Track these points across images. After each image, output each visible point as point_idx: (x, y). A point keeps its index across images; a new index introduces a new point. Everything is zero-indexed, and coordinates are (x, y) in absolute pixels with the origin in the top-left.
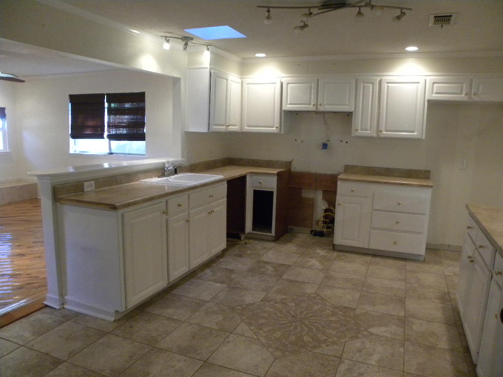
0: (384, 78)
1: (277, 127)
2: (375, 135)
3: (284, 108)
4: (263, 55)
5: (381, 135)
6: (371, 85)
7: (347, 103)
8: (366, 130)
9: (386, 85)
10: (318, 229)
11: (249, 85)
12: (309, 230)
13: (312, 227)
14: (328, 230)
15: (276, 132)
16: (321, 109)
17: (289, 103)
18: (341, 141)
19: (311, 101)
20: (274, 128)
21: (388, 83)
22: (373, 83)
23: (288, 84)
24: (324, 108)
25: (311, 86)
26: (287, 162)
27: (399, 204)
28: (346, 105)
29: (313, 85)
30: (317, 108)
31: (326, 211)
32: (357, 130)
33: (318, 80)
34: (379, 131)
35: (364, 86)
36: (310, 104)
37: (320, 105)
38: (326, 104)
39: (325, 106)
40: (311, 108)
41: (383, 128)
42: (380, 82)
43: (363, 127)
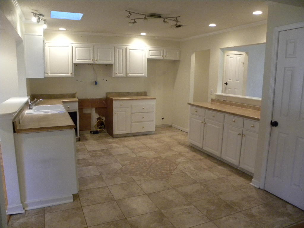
0: (128, 47)
1: (71, 74)
2: (125, 76)
3: (74, 62)
4: (64, 29)
5: (128, 76)
6: (122, 50)
7: (110, 59)
8: (121, 73)
9: (129, 50)
10: (95, 130)
11: (50, 47)
12: (89, 132)
13: (91, 130)
14: (100, 129)
15: (71, 76)
16: (96, 62)
17: (77, 59)
18: (103, 80)
19: (90, 58)
20: (69, 74)
21: (130, 49)
22: (123, 49)
23: (76, 47)
24: (98, 62)
25: (90, 49)
26: (73, 94)
27: (143, 108)
28: (109, 60)
29: (91, 49)
30: (94, 62)
31: (98, 119)
32: (116, 74)
33: (94, 46)
34: (127, 74)
35: (118, 50)
36: (90, 60)
37: (96, 60)
38: (99, 60)
39: (98, 61)
40: (91, 62)
41: (128, 72)
42: (126, 49)
43: (119, 71)
